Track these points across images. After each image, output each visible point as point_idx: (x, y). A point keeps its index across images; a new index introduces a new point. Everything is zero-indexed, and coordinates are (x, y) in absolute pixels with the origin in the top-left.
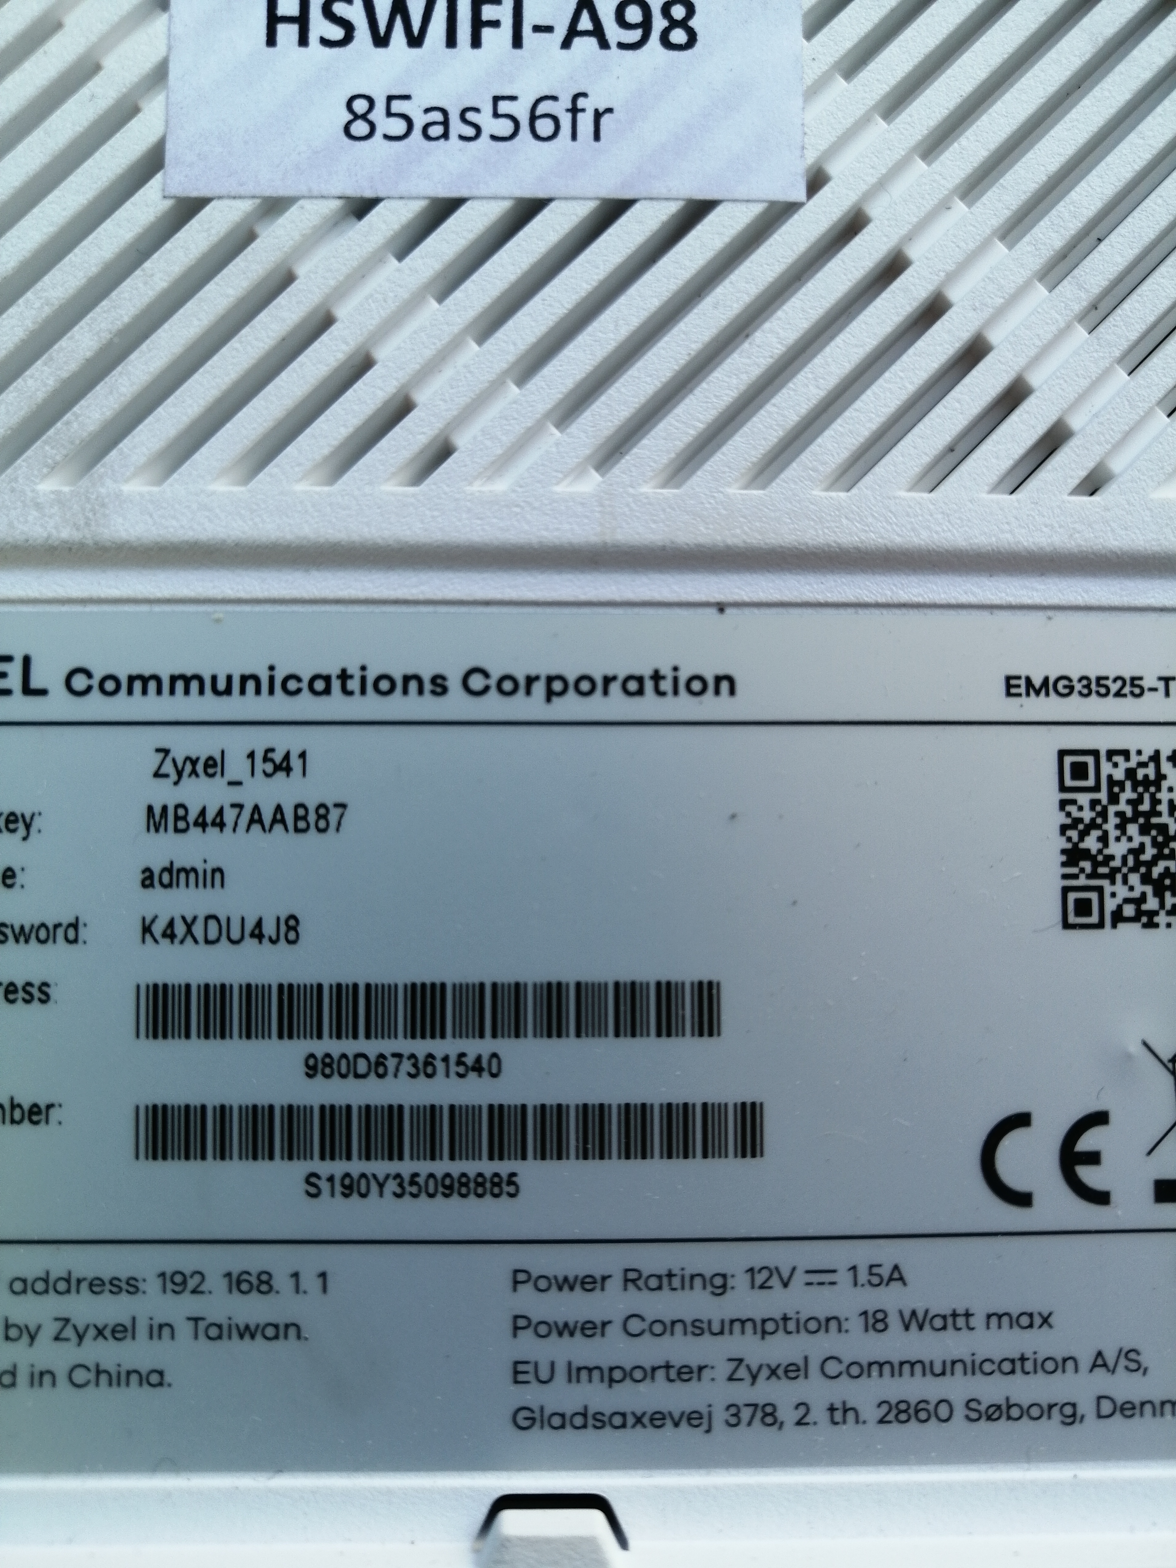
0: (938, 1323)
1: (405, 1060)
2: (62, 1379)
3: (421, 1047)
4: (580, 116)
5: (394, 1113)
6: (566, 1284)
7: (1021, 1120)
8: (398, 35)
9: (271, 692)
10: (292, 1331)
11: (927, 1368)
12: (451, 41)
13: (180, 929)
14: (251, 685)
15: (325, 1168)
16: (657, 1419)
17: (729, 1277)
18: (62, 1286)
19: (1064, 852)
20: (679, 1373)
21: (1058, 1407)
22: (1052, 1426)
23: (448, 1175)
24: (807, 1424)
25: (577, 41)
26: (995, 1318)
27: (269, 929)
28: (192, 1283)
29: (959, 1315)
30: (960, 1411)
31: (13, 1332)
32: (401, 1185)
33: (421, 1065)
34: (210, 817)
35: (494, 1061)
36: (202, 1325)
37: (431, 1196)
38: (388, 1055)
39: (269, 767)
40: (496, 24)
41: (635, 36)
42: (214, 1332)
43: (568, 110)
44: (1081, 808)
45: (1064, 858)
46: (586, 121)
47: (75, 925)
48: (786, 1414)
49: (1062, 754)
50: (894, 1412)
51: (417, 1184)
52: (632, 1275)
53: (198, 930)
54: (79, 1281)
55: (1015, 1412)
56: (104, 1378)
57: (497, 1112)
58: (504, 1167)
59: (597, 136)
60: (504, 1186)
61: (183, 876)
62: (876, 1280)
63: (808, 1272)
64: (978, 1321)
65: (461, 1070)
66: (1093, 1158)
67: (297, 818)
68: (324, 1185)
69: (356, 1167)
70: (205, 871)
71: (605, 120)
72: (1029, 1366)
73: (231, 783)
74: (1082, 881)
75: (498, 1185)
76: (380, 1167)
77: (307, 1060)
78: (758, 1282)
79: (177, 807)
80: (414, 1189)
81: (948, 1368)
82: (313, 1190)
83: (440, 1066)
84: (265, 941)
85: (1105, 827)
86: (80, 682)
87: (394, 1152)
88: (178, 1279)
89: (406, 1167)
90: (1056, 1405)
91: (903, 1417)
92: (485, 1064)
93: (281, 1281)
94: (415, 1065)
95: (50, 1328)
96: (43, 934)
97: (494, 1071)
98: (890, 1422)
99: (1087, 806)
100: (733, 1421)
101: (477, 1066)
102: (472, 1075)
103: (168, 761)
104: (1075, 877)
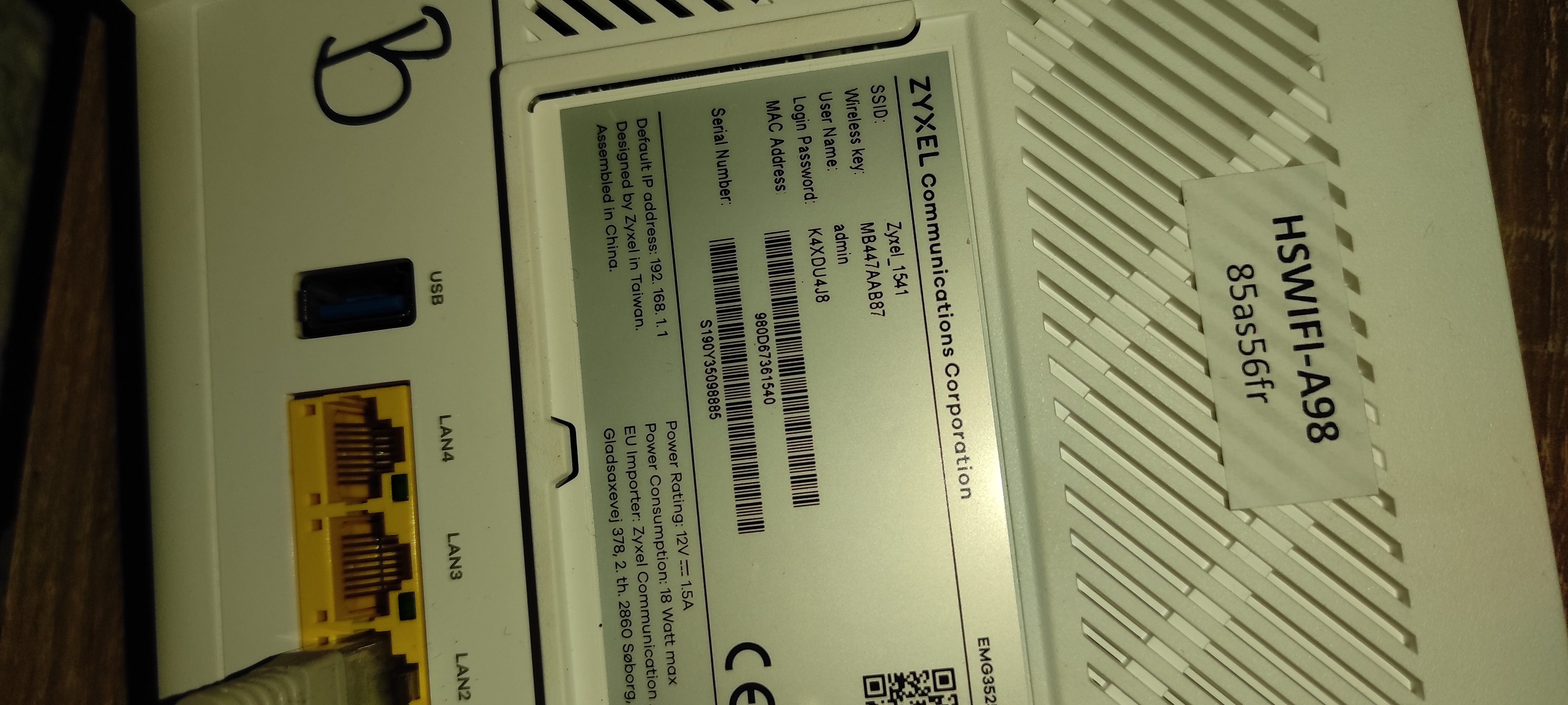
0: (667, 628)
1: (768, 359)
2: (609, 223)
3: (775, 366)
4: (1260, 386)
5: (743, 357)
6: (672, 446)
7: (767, 662)
8: (1291, 286)
9: (935, 273)
10: (640, 323)
11: (646, 624)
12: (1292, 313)
13: (817, 247)
14: (937, 262)
15: (715, 328)
16: (614, 496)
17: (682, 523)
18: (650, 216)
19: (902, 674)
20: (635, 504)
21: (632, 690)
22: (624, 688)
23: (717, 385)
24: (617, 568)
25: (1303, 380)
26: (672, 656)
27: (822, 288)
28: (656, 274)
29: (672, 637)
30: (628, 642)
31: (627, 198)
32: (711, 364)
33: (767, 367)
34: (871, 253)
35: (771, 401)
36: (638, 281)
37: (707, 379)
38: (769, 351)
39: (898, 277)
40: (1306, 335)
41: (1313, 410)
42: (636, 287)
43: (1262, 379)
44: (925, 682)
45: (899, 674)
46: (1258, 389)
47: (813, 197)
48: (620, 558)
49: (952, 670)
50: (625, 610)
51: (712, 371)
52: (679, 477)
53: (818, 255)
54: (652, 224)
55: (629, 669)
56: (611, 241)
57: (748, 405)
58: (723, 411)
59: (1250, 396)
60: (715, 412)
61: (842, 244)
62: (685, 595)
63: (687, 561)
64: (670, 647)
65: (766, 386)
66: (752, 700)
67: (875, 294)
68: (706, 329)
69: (717, 343)
70: (846, 254)
71: (1260, 399)
72: (651, 674)
73: (888, 260)
74: (888, 685)
75: (715, 410)
76: (718, 354)
77: (763, 314)
78: (679, 537)
79: (874, 237)
80: (709, 371)
81: (647, 634)
82: (704, 324)
83: (767, 376)
84: (816, 287)
85: (917, 695)
86: (929, 180)
87: (725, 360)
88: (658, 268)
89: (719, 366)
90: (634, 689)
91: (623, 614)
92: (770, 396)
93: (661, 315)
94: (766, 364)
95: (630, 214)
96: (807, 183)
97: (767, 401)
98: (620, 608)
99: (925, 685)
100: (616, 532)
101: (769, 393)
102: (764, 392)
103: (896, 229)
104: (890, 681)
